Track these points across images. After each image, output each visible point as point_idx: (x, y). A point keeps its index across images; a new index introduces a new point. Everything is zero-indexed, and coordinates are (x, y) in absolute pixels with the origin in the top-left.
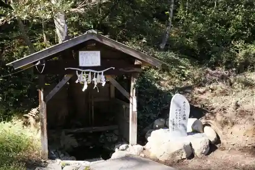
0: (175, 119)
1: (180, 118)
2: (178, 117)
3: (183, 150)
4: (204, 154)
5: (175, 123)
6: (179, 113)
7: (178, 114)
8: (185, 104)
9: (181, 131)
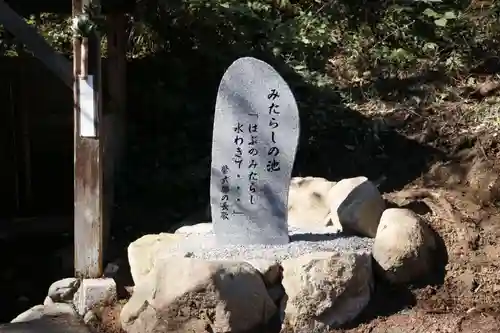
0: (233, 167)
1: (253, 164)
2: (247, 157)
3: (214, 296)
4: (320, 318)
5: (232, 182)
6: (248, 140)
7: (246, 148)
8: (276, 101)
9: (252, 216)
